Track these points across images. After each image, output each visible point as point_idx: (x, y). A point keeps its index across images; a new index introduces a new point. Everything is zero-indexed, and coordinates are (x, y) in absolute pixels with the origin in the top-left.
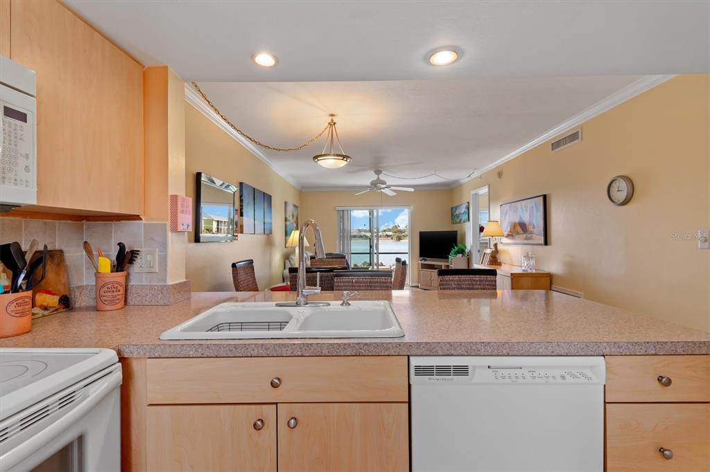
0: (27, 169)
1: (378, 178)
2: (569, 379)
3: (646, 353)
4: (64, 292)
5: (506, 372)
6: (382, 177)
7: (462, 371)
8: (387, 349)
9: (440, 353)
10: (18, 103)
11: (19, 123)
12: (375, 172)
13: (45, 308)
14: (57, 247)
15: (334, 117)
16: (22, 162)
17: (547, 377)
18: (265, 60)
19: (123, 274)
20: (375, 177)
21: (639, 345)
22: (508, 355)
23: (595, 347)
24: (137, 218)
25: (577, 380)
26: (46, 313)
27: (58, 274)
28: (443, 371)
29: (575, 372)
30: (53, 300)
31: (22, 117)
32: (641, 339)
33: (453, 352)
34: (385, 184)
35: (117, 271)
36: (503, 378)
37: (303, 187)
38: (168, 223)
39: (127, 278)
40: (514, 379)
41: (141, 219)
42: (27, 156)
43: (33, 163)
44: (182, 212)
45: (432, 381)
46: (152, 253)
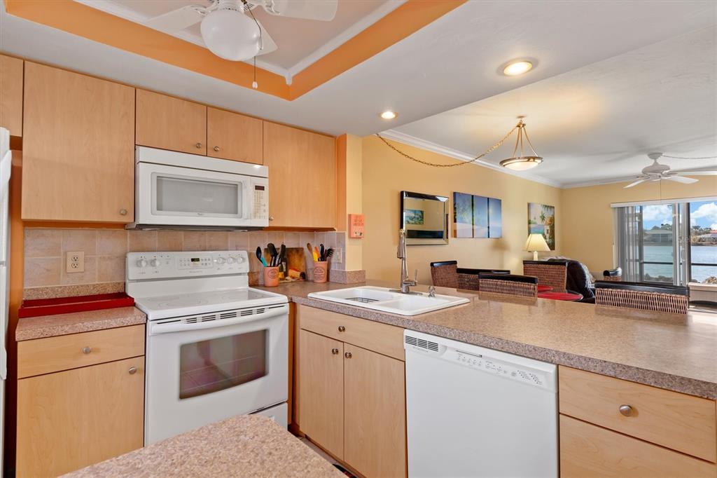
0: (265, 211)
1: (656, 163)
2: (519, 377)
3: (602, 373)
4: (303, 270)
5: (468, 357)
6: (661, 161)
7: (434, 346)
8: (391, 321)
9: (421, 330)
10: (260, 182)
11: (261, 191)
12: (649, 155)
13: (293, 278)
14: (301, 247)
15: (523, 119)
16: (262, 208)
17: (499, 370)
18: (388, 115)
19: (326, 262)
20: (650, 162)
21: (593, 362)
22: (466, 343)
23: (543, 353)
24: (332, 229)
25: (527, 381)
26: (293, 280)
27: (300, 260)
28: (423, 343)
29: (527, 373)
30: (297, 274)
31: (262, 188)
32: (596, 356)
33: (429, 331)
34: (669, 169)
35: (321, 260)
36: (464, 360)
37: (564, 184)
38: (347, 233)
39: (329, 265)
40: (471, 364)
41: (335, 230)
42: (265, 205)
43: (267, 208)
44: (355, 224)
45: (415, 350)
46: (339, 251)
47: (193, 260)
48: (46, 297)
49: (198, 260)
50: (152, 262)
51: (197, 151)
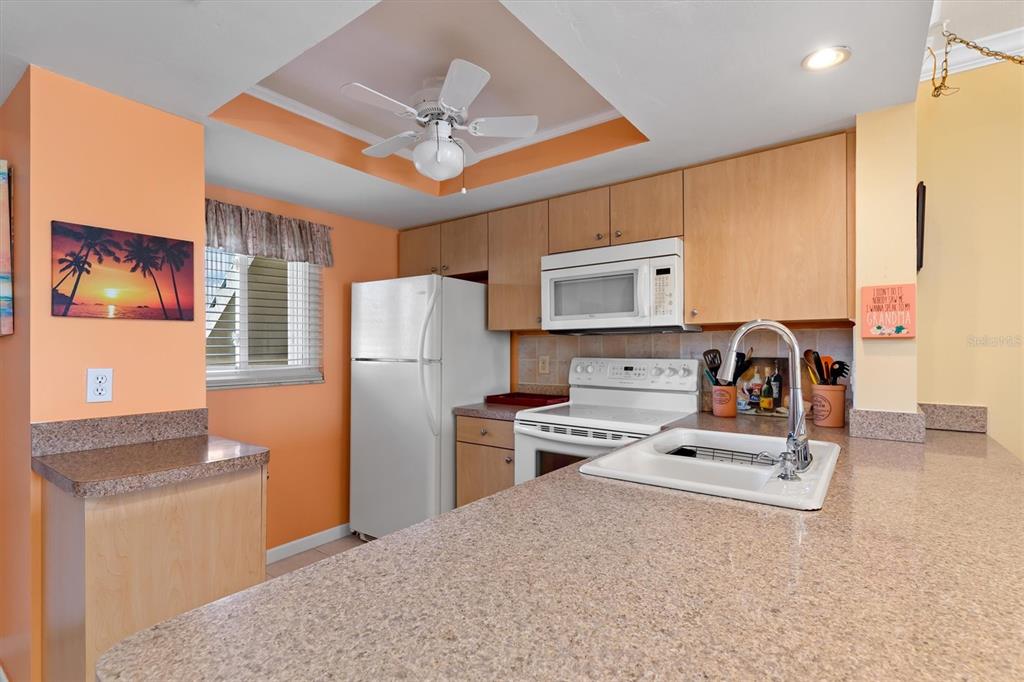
0: (671, 303)
11: (668, 275)
16: (667, 298)
31: (667, 271)
38: (857, 329)
41: (854, 323)
42: (671, 295)
43: (674, 299)
44: (878, 308)
47: (626, 369)
48: (528, 392)
49: (631, 369)
50: (585, 369)
51: (599, 243)
